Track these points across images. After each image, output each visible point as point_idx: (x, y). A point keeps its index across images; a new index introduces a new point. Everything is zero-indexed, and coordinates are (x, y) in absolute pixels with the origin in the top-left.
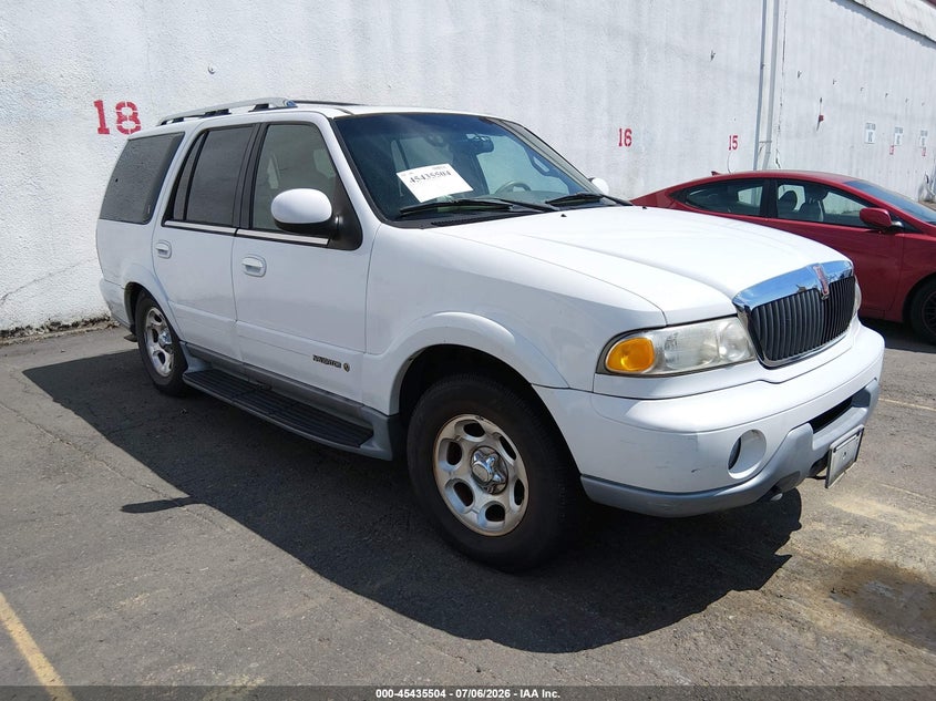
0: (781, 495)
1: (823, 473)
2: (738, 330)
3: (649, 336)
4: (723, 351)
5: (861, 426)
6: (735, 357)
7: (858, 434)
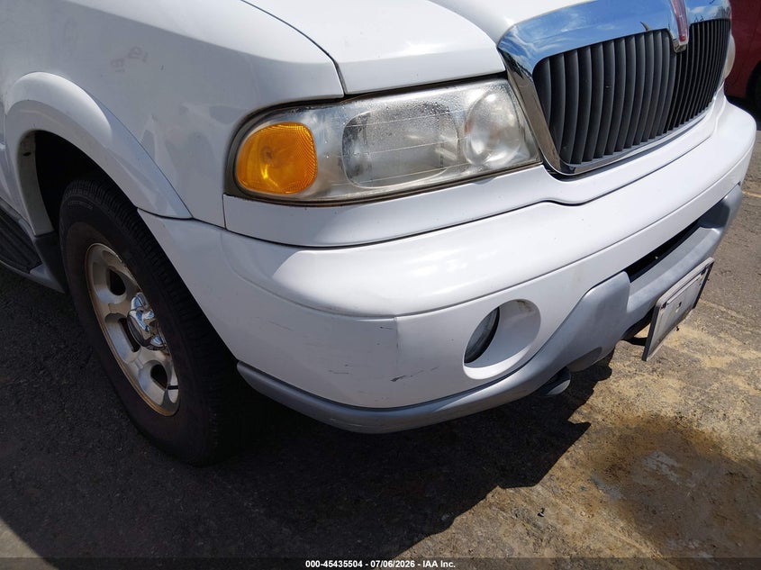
0: (568, 383)
1: (643, 334)
2: (501, 105)
3: (309, 119)
4: (478, 148)
5: (709, 261)
6: (500, 158)
7: (703, 272)
